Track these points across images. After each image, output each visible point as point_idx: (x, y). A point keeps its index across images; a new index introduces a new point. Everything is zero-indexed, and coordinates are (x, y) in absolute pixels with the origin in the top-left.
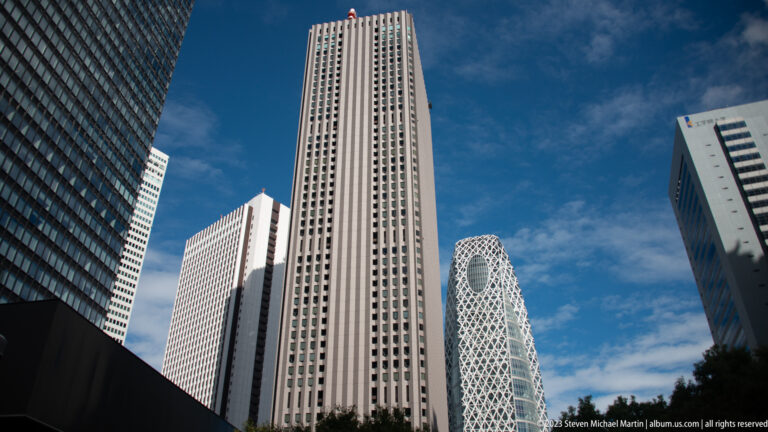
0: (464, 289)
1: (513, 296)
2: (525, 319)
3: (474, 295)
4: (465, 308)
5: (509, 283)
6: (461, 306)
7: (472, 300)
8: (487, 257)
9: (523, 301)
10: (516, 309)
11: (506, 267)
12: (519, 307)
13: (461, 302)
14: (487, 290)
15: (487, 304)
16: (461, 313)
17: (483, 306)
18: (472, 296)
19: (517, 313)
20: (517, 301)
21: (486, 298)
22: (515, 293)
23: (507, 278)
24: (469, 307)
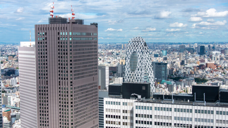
0: (128, 69)
1: (149, 70)
2: (153, 80)
3: (131, 72)
4: (127, 78)
5: (148, 64)
6: (126, 77)
7: (130, 75)
8: (139, 54)
9: (153, 72)
10: (150, 76)
11: (147, 56)
12: (151, 75)
13: (126, 75)
14: (136, 71)
15: (135, 78)
16: (126, 80)
17: (134, 79)
18: (130, 73)
19: (150, 77)
20: (150, 72)
21: (135, 75)
22: (150, 69)
23: (147, 61)
24: (129, 78)
